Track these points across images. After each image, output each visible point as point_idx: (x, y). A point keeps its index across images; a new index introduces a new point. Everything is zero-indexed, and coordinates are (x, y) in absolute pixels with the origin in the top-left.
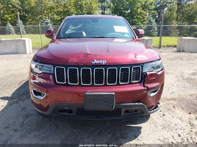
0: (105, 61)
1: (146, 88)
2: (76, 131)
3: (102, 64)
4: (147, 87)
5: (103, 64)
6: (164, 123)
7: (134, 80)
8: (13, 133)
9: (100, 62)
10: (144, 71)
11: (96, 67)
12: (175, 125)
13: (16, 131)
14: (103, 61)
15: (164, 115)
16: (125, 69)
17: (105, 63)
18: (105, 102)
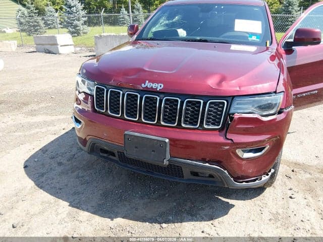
0: (162, 86)
1: (230, 141)
2: (130, 183)
3: (155, 90)
4: (232, 140)
5: (158, 90)
6: (280, 211)
7: (210, 123)
8: (55, 167)
9: (154, 86)
10: (232, 111)
11: (147, 93)
12: (300, 221)
13: (60, 164)
14: (160, 84)
15: (291, 197)
16: (195, 102)
17: (161, 88)
18: (154, 151)
